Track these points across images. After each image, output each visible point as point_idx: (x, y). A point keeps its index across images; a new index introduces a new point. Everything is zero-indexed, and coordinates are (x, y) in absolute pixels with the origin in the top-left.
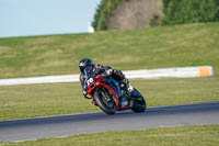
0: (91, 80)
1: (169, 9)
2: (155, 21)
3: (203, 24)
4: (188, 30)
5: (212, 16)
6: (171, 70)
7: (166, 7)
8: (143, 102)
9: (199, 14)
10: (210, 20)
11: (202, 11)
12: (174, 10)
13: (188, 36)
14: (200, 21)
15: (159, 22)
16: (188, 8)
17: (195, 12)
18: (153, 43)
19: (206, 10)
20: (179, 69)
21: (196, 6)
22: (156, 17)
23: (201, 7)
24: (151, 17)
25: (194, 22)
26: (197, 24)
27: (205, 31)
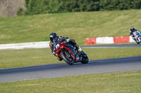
0: (58, 45)
1: (29, 5)
2: (20, 12)
3: (51, 14)
4: (42, 18)
5: (56, 9)
6: (31, 43)
7: (27, 3)
8: (87, 58)
9: (49, 8)
10: (55, 12)
11: (50, 6)
12: (32, 5)
13: (42, 22)
14: (49, 13)
15: (23, 13)
16: (42, 4)
17: (46, 7)
18: (19, 26)
19: (52, 5)
20: (36, 43)
21: (47, 3)
22: (21, 10)
23: (50, 3)
24: (18, 10)
25: (45, 13)
26: (47, 15)
27: (52, 19)
